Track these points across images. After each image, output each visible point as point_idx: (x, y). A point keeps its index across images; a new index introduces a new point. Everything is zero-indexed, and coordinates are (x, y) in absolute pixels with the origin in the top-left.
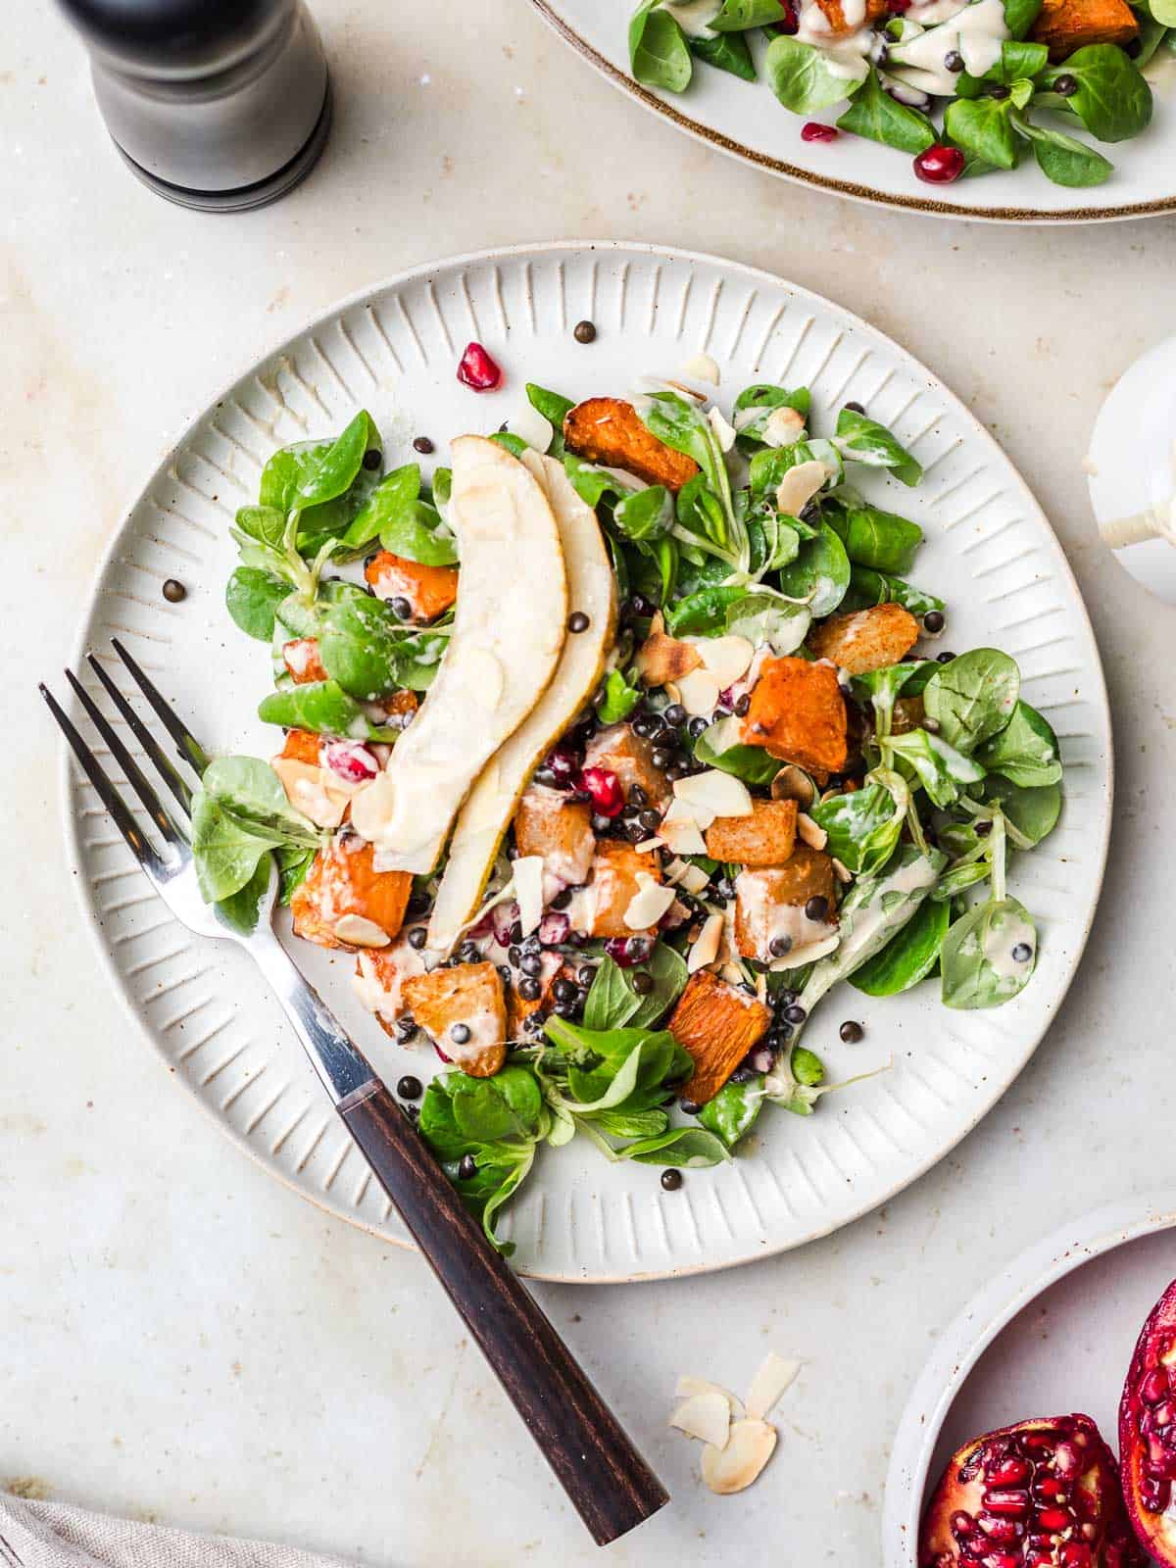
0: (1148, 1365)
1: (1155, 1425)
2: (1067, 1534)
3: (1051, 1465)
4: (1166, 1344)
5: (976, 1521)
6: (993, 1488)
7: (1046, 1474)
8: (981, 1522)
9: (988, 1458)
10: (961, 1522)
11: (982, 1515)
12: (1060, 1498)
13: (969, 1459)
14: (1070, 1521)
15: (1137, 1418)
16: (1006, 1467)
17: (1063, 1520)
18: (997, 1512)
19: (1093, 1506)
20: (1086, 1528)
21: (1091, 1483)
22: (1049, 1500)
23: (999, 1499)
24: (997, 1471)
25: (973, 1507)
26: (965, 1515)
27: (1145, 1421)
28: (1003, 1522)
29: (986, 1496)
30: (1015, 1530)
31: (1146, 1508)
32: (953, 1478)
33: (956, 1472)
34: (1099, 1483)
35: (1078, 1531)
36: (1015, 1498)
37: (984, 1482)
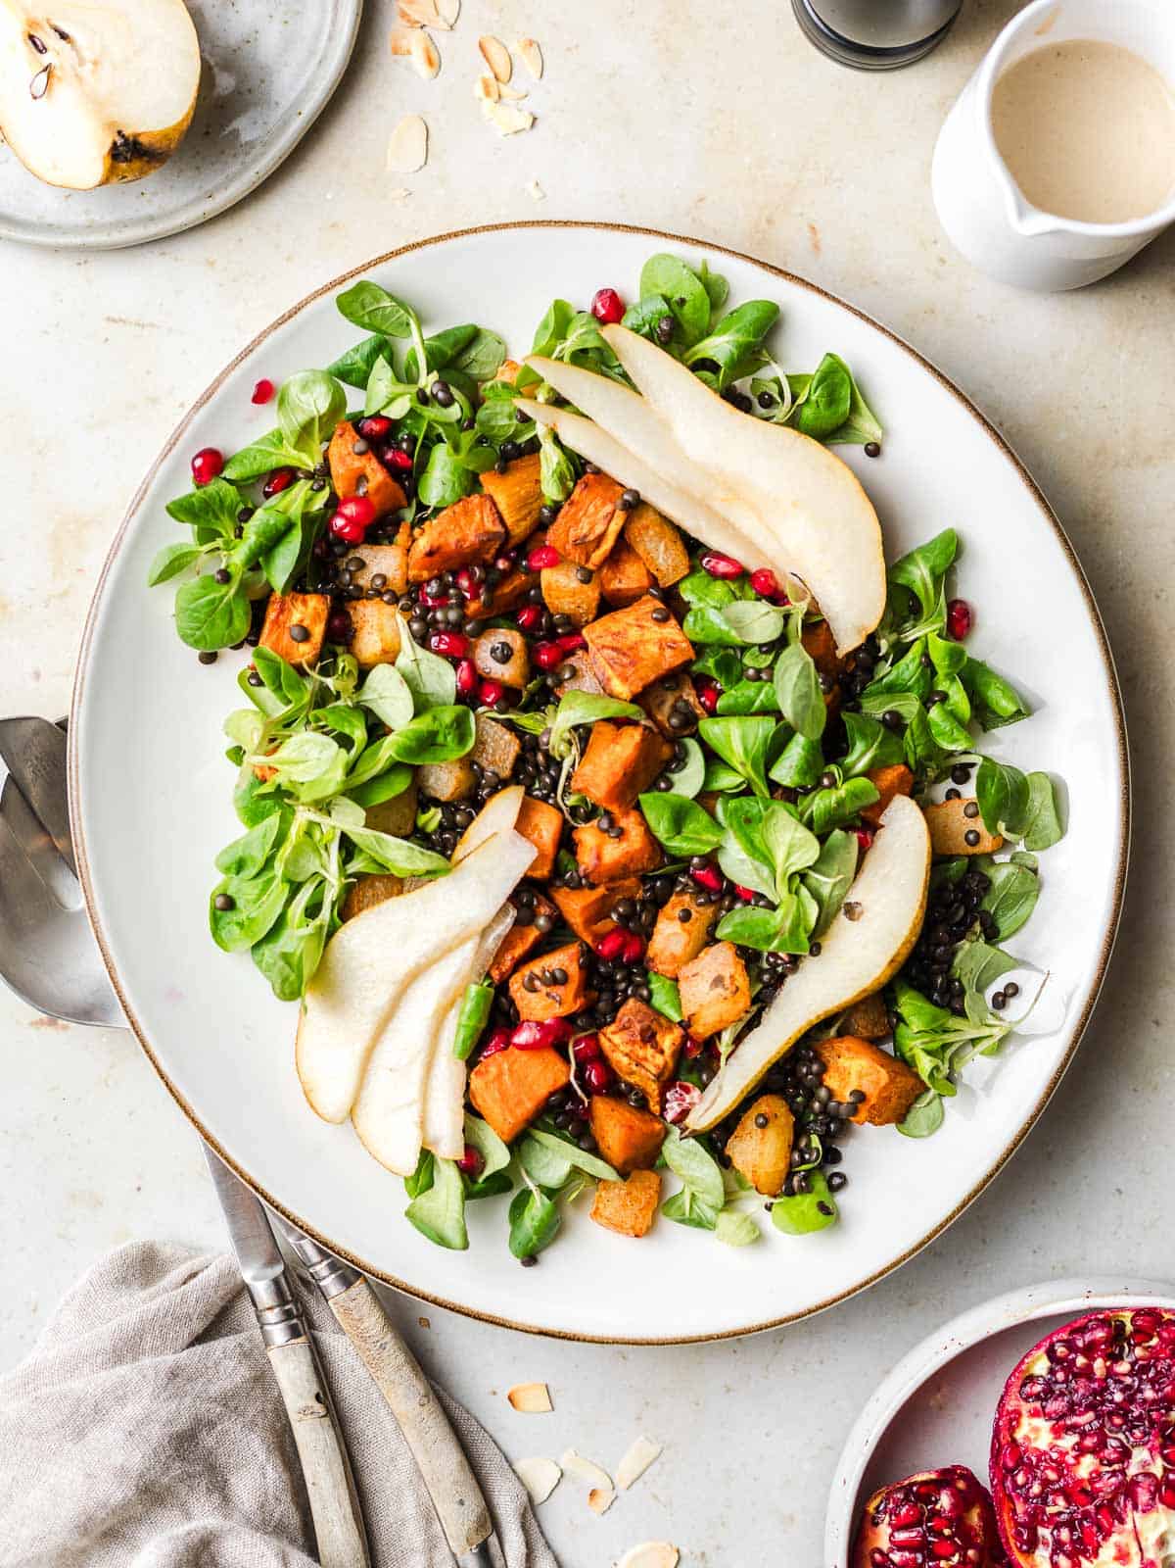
0: (1003, 1442)
1: (1016, 1486)
2: (956, 1559)
3: (938, 1507)
4: (1014, 1423)
5: (887, 1555)
6: (896, 1528)
7: (935, 1514)
8: (891, 1555)
9: (891, 1506)
10: (877, 1556)
11: (891, 1550)
12: (947, 1532)
13: (878, 1507)
14: (958, 1549)
15: (1002, 1482)
16: (904, 1511)
17: (952, 1549)
18: (901, 1547)
19: (977, 1535)
20: (971, 1553)
21: (974, 1518)
22: (939, 1534)
23: (901, 1536)
24: (897, 1515)
25: (884, 1544)
26: (880, 1551)
27: (1008, 1484)
28: (907, 1554)
29: (892, 1535)
30: (916, 1558)
31: (1020, 1549)
32: (868, 1525)
33: (869, 1518)
34: (981, 1517)
35: (964, 1556)
36: (914, 1534)
37: (890, 1524)
